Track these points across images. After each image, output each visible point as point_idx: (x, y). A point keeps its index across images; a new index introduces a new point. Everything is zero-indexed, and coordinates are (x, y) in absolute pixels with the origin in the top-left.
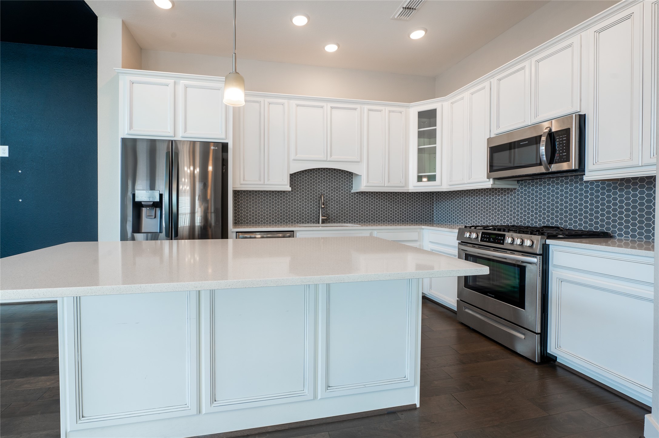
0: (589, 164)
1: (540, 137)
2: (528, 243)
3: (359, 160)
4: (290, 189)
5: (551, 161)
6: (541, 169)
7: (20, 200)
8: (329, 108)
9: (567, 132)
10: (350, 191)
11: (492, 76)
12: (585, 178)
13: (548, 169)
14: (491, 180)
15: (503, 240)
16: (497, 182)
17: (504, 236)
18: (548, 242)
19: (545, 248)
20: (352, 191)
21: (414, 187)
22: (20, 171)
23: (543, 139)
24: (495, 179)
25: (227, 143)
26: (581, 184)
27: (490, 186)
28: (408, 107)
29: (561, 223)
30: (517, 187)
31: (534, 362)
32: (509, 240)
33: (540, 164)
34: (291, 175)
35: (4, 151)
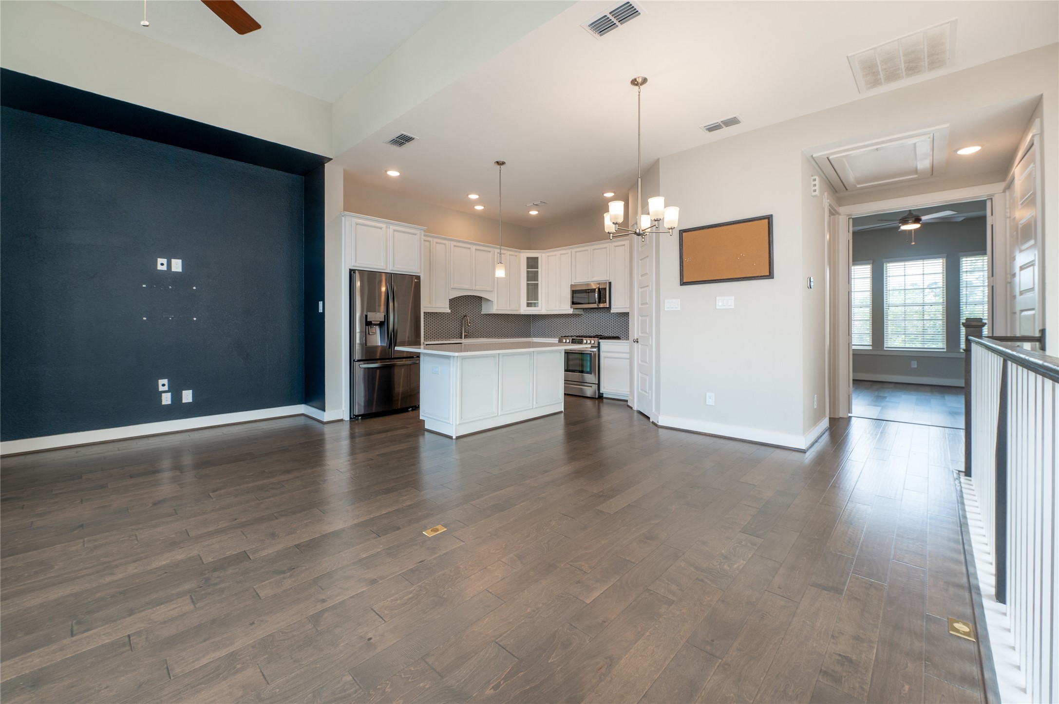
0: (613, 306)
1: (595, 289)
2: (593, 342)
3: (492, 290)
4: (450, 311)
5: (599, 302)
6: (595, 306)
7: (195, 319)
8: (474, 250)
9: (605, 289)
10: (480, 313)
11: (573, 248)
12: (612, 312)
13: (598, 306)
14: (572, 309)
15: (582, 342)
16: (575, 310)
17: (582, 340)
18: (600, 341)
19: (599, 343)
20: (482, 313)
21: (525, 310)
22: (194, 288)
23: (597, 290)
24: (574, 309)
25: (420, 276)
26: (610, 313)
27: (572, 313)
28: (520, 252)
29: (602, 333)
30: (583, 313)
31: (596, 398)
32: (585, 342)
33: (595, 303)
34: (450, 300)
35: (177, 265)
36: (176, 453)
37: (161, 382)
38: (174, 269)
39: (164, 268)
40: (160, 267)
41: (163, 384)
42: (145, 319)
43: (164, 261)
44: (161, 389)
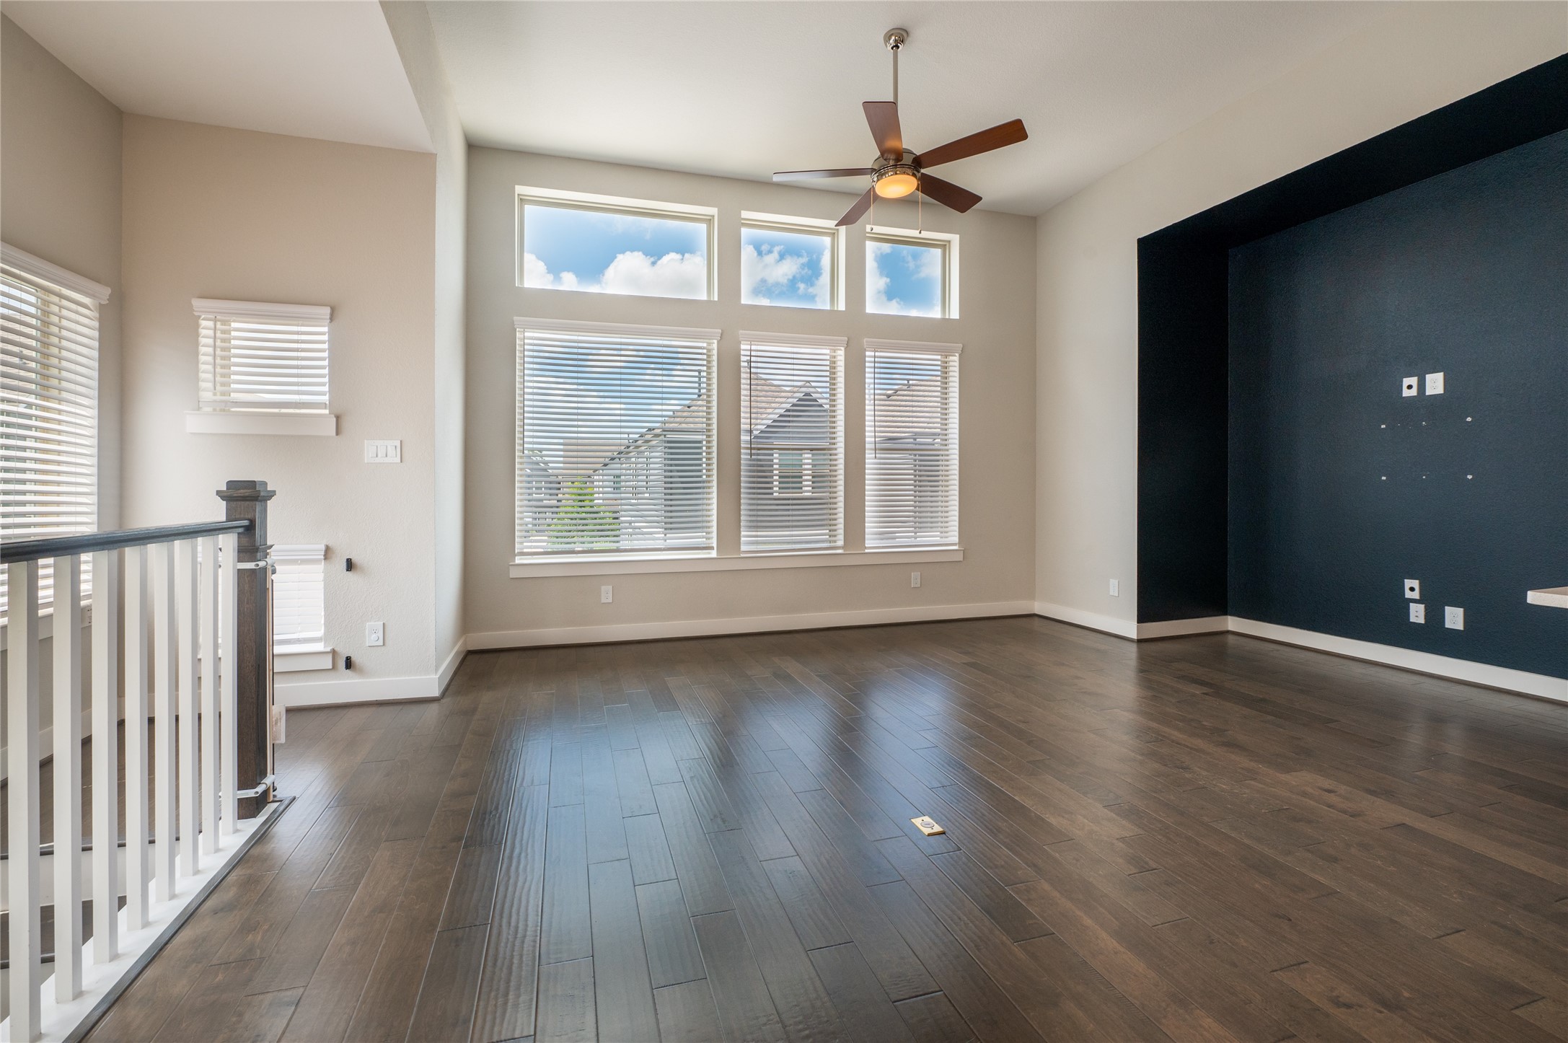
7: (1470, 477)
22: (1469, 418)
35: (1436, 384)
36: (1437, 719)
37: (1409, 583)
38: (1429, 391)
39: (1414, 392)
40: (1406, 393)
41: (1412, 588)
42: (1384, 478)
43: (1413, 381)
44: (1408, 594)
